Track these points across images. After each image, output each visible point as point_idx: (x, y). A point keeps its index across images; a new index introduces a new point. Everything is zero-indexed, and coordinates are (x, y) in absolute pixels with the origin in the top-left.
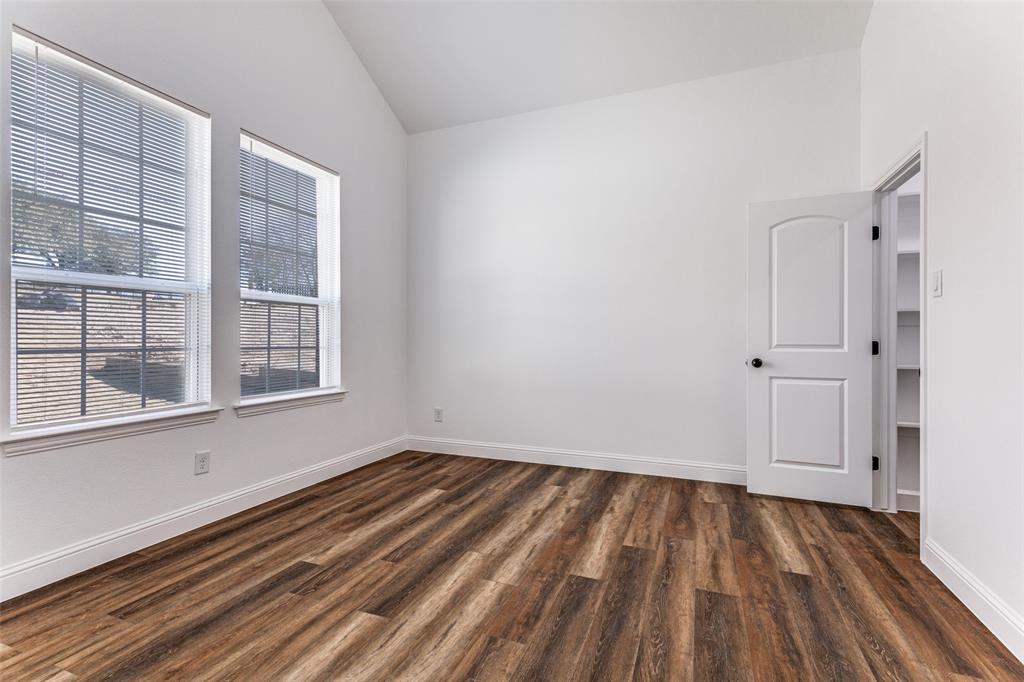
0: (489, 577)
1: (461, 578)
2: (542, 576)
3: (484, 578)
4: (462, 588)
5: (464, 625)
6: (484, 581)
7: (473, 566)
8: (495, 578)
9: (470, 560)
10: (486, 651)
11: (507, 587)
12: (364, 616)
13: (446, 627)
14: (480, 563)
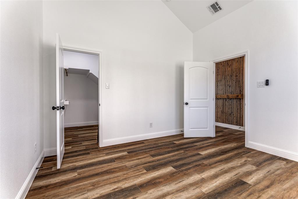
0: (203, 178)
1: (213, 182)
2: (185, 173)
3: (205, 179)
4: (214, 179)
5: (216, 170)
6: (205, 178)
7: (207, 185)
8: (201, 178)
9: (207, 189)
10: (212, 164)
11: (199, 174)
12: (249, 182)
13: (221, 171)
14: (204, 185)
